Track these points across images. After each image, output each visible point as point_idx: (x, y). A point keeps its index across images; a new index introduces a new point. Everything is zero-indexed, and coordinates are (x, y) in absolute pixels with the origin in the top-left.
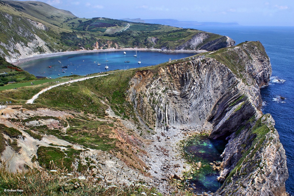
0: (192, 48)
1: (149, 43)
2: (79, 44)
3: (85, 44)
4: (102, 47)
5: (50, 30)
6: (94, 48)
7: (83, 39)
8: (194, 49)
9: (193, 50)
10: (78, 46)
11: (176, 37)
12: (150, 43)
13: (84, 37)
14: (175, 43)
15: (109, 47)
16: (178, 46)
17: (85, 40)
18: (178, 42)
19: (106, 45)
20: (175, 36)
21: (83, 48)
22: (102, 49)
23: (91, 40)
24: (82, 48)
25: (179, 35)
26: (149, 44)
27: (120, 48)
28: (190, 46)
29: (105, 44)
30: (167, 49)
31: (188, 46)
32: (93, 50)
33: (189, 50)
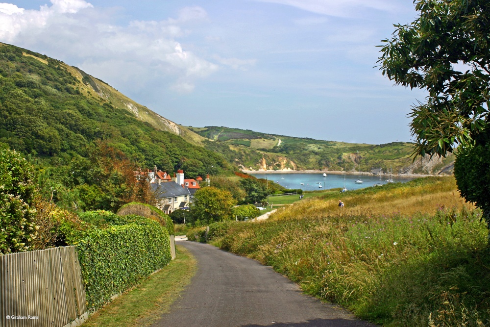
0: (425, 171)
1: (346, 163)
2: (237, 160)
3: (243, 160)
4: (272, 167)
5: (186, 134)
6: (260, 168)
7: (240, 153)
8: (430, 172)
9: (428, 174)
10: (235, 163)
11: (390, 154)
12: (348, 163)
13: (240, 150)
14: (395, 163)
15: (282, 166)
16: (403, 168)
17: (243, 153)
18: (400, 161)
19: (277, 163)
20: (390, 152)
21: (243, 167)
22: (272, 169)
23: (252, 155)
24: (241, 167)
25: (396, 151)
26: (347, 165)
27: (299, 170)
28: (422, 167)
29: (275, 161)
30: (384, 172)
31: (419, 168)
32: (258, 170)
33: (421, 174)
